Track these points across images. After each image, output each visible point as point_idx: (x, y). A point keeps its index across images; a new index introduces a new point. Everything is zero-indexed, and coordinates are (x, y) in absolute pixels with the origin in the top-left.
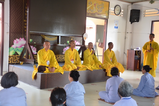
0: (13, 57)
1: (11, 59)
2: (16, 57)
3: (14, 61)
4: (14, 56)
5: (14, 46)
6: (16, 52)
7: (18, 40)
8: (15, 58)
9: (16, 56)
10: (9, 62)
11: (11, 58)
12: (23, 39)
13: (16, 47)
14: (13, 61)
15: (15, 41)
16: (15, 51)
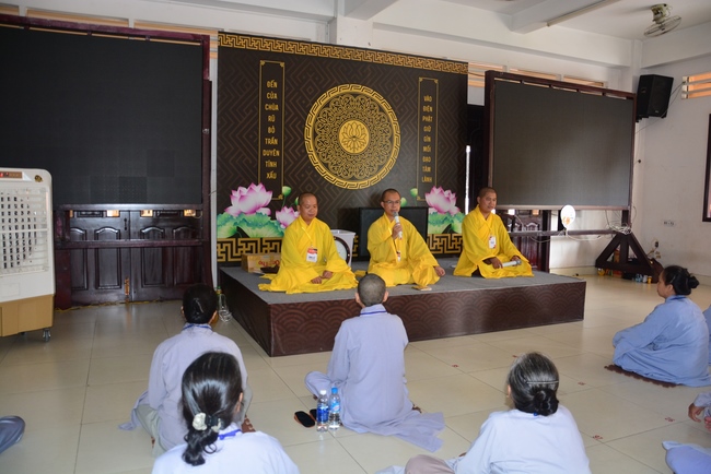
0: (231, 243)
1: (224, 250)
2: (240, 244)
3: (235, 254)
4: (234, 240)
5: (232, 210)
6: (239, 229)
7: (244, 190)
8: (237, 247)
9: (240, 240)
10: (218, 258)
11: (224, 245)
12: (260, 186)
13: (241, 213)
14: (232, 257)
15: (236, 194)
16: (235, 223)
